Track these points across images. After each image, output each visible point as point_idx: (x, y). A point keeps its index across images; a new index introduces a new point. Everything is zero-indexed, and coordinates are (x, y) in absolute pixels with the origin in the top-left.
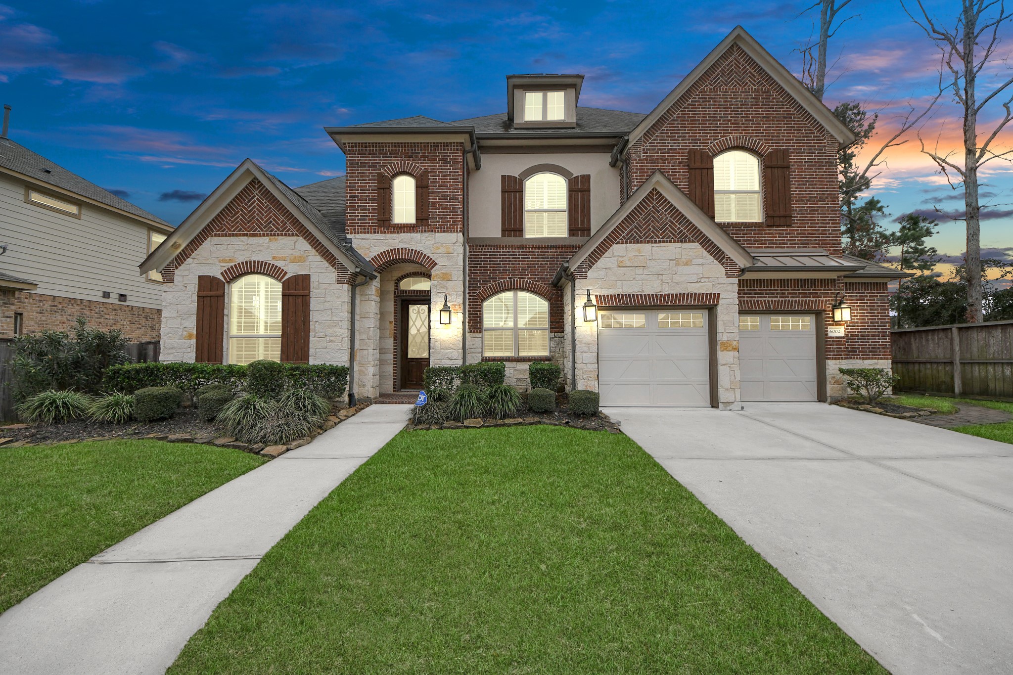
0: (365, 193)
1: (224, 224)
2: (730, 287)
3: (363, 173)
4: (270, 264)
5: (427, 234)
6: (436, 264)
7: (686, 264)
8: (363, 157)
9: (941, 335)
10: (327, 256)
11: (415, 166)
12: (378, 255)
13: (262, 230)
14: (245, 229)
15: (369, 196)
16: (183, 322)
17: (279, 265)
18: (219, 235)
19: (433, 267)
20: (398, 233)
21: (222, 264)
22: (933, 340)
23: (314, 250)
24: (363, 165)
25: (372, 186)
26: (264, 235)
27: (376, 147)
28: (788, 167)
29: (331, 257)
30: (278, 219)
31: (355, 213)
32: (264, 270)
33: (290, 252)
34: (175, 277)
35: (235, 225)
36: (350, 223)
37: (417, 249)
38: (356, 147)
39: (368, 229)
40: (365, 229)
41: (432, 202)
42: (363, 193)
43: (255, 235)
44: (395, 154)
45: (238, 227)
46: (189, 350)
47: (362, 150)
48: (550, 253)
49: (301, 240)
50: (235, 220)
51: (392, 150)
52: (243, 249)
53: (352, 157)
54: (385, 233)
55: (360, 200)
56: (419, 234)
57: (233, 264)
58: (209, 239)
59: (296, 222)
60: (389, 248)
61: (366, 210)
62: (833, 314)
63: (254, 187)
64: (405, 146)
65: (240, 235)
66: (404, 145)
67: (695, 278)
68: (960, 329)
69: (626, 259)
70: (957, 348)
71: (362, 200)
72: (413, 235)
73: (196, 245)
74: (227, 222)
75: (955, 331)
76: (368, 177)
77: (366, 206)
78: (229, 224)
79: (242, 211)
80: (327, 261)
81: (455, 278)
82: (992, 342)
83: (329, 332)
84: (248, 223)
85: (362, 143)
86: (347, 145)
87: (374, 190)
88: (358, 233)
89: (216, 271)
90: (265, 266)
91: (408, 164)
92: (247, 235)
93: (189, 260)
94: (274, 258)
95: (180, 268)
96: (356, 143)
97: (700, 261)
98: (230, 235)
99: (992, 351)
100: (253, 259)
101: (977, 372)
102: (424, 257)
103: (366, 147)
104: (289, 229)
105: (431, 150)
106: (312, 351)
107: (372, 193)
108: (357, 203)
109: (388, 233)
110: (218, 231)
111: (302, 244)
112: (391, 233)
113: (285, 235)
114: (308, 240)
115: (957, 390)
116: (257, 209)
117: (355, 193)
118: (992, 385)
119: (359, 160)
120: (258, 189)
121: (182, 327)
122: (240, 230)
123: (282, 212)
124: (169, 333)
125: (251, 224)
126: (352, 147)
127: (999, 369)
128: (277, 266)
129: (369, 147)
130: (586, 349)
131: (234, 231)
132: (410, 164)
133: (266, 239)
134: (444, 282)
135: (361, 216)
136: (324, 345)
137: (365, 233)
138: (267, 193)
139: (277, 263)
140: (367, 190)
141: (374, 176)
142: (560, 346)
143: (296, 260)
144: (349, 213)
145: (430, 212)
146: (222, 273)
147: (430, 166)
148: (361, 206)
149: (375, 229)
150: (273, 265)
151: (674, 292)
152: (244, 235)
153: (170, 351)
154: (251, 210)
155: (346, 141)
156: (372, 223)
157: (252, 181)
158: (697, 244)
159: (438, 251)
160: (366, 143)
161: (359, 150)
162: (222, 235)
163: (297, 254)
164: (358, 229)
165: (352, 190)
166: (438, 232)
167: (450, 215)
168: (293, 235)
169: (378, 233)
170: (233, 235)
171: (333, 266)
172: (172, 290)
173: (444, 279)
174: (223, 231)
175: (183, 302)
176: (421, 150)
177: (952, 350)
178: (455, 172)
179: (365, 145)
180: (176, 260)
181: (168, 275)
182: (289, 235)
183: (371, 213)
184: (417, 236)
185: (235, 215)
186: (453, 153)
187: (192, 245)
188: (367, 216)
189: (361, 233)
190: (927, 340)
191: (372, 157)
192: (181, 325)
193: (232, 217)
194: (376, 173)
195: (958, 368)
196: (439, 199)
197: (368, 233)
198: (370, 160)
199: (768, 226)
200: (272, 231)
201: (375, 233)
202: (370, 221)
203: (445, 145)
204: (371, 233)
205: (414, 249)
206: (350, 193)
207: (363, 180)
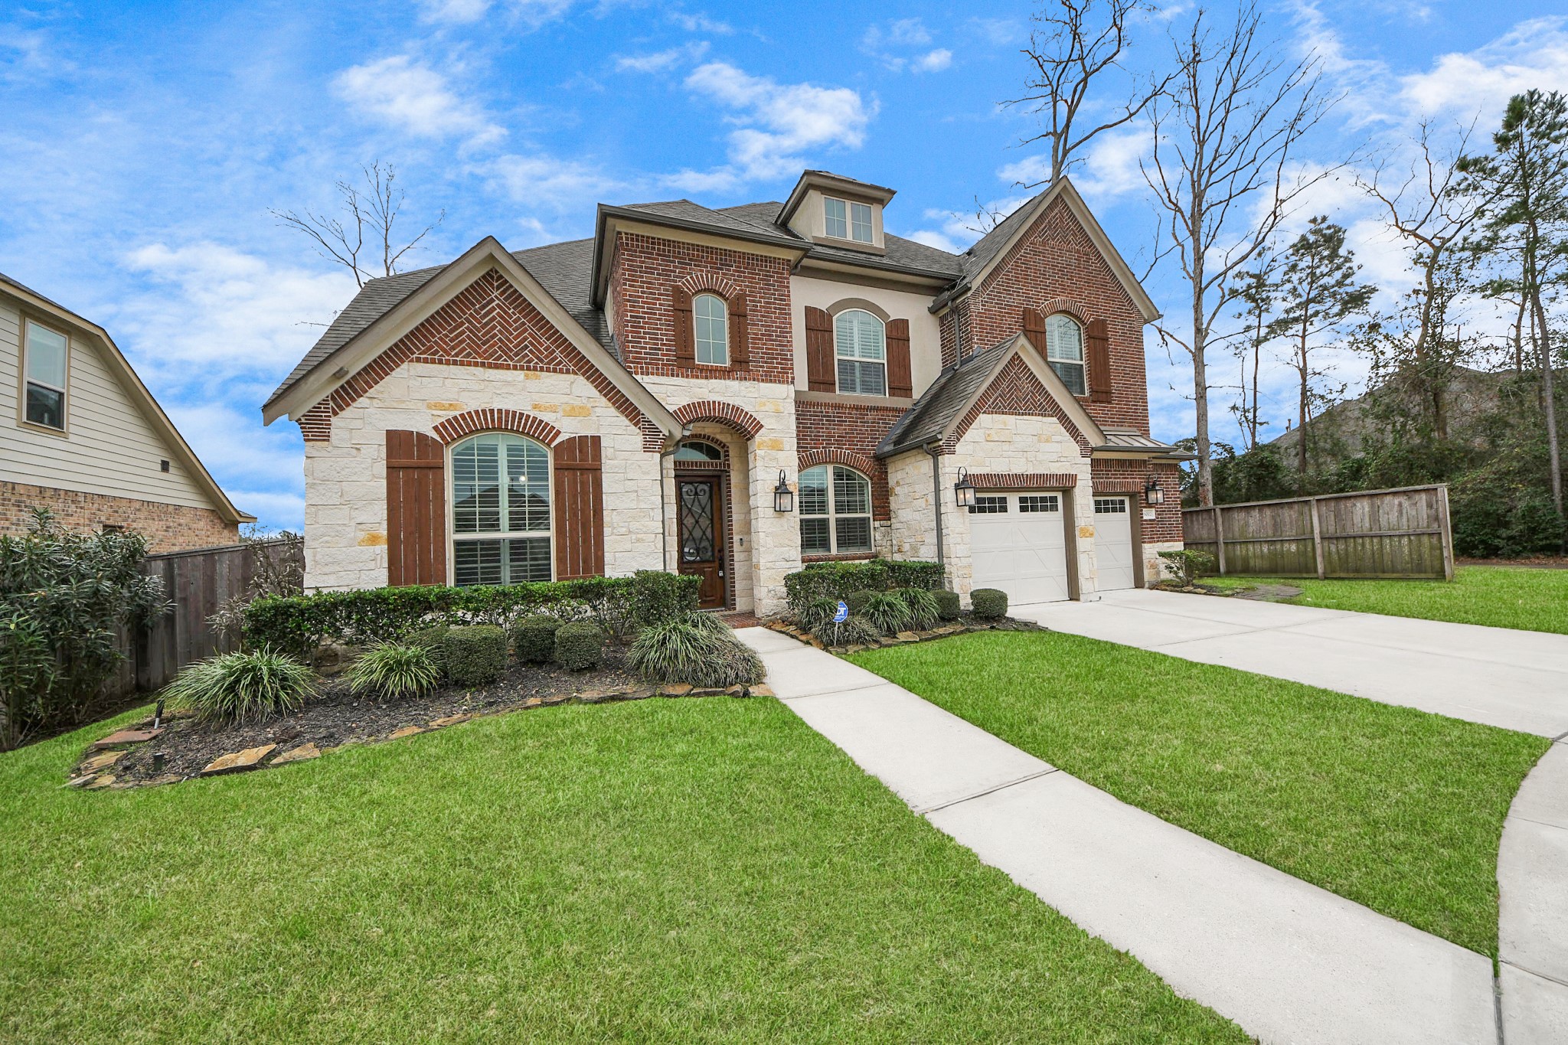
0: (655, 314)
1: (436, 342)
2: (1084, 467)
3: (650, 283)
4: (528, 416)
5: (747, 383)
6: (762, 426)
7: (1047, 441)
8: (649, 258)
9: (1205, 516)
10: (626, 409)
11: (727, 283)
12: (679, 409)
13: (512, 359)
14: (477, 353)
15: (660, 320)
16: (354, 513)
17: (546, 420)
18: (426, 361)
19: (757, 431)
20: (706, 378)
21: (435, 413)
22: (1198, 520)
23: (604, 399)
24: (650, 270)
25: (664, 304)
26: (515, 368)
27: (669, 246)
28: (1107, 340)
29: (633, 410)
30: (539, 343)
31: (640, 342)
32: (518, 426)
33: (566, 399)
34: (333, 432)
35: (457, 345)
36: (634, 358)
37: (736, 404)
38: (637, 240)
39: (663, 369)
40: (658, 369)
41: (752, 338)
42: (651, 313)
43: (497, 367)
44: (697, 261)
45: (464, 349)
46: (372, 565)
47: (648, 247)
48: (870, 416)
49: (581, 380)
50: (457, 336)
51: (693, 255)
52: (476, 388)
53: (632, 256)
54: (687, 376)
55: (646, 323)
56: (736, 383)
57: (457, 413)
58: (405, 366)
59: (571, 351)
60: (696, 401)
61: (657, 339)
62: (1147, 496)
63: (492, 285)
64: (712, 253)
65: (469, 364)
66: (711, 250)
67: (1055, 457)
68: (1222, 510)
69: (992, 432)
70: (1221, 529)
71: (651, 324)
72: (728, 382)
73: (378, 374)
74: (441, 339)
75: (1218, 512)
76: (659, 289)
77: (657, 334)
78: (445, 343)
79: (469, 322)
80: (627, 416)
81: (787, 447)
82: (1251, 521)
83: (634, 526)
84: (484, 344)
85: (648, 237)
86: (623, 235)
87: (669, 311)
88: (648, 374)
89: (424, 424)
90: (520, 419)
91: (717, 279)
92: (483, 365)
93: (362, 401)
94: (535, 407)
95: (342, 414)
96: (637, 236)
97: (1059, 438)
98: (448, 363)
99: (1251, 530)
100: (496, 406)
101: (1239, 550)
102: (745, 416)
103: (653, 243)
104: (560, 363)
105: (748, 263)
106: (608, 557)
107: (664, 315)
108: (642, 328)
109: (693, 377)
110: (424, 353)
111: (582, 388)
112: (697, 377)
113: (555, 371)
114: (592, 382)
115: (1222, 569)
116: (499, 322)
117: (638, 312)
118: (1252, 563)
119: (643, 262)
120: (498, 288)
121: (353, 524)
122: (469, 354)
123: (546, 332)
124: (323, 535)
125: (491, 347)
126: (632, 239)
127: (1257, 546)
128: (541, 421)
129: (659, 244)
130: (959, 540)
131: (457, 355)
132: (721, 281)
133: (520, 375)
134: (774, 453)
135: (650, 349)
136: (628, 546)
137: (657, 374)
138: (516, 298)
139: (540, 416)
140: (658, 309)
141: (667, 290)
142: (886, 538)
143: (572, 412)
144: (630, 342)
145: (751, 352)
146: (436, 428)
147: (747, 286)
148: (649, 333)
149: (673, 370)
150: (535, 418)
151: (1039, 472)
152: (476, 364)
153: (326, 569)
154: (487, 324)
155: (623, 230)
156: (668, 360)
157: (488, 273)
158: (1055, 419)
159: (763, 409)
160: (653, 238)
161: (642, 247)
162: (433, 362)
163: (577, 402)
164: (647, 368)
165: (634, 306)
166: (763, 381)
167: (777, 359)
168: (568, 372)
169: (678, 376)
170: (455, 363)
171: (636, 425)
172: (325, 454)
173: (773, 448)
174: (434, 354)
175: (354, 478)
176: (735, 262)
177: (1217, 531)
178: (781, 300)
179: (653, 241)
180: (333, 398)
181: (315, 427)
182: (561, 371)
183: (665, 345)
184: (733, 385)
185: (456, 328)
186: (777, 273)
187: (368, 373)
188: (659, 349)
189: (653, 374)
190: (1192, 521)
191: (662, 260)
192: (350, 519)
193: (451, 332)
194: (671, 286)
195: (1222, 547)
196: (762, 335)
197: (663, 375)
198: (660, 265)
199: (1094, 402)
200: (529, 361)
201: (673, 375)
202: (665, 355)
203: (766, 259)
204: (667, 375)
205: (731, 403)
206: (631, 311)
207: (651, 293)
